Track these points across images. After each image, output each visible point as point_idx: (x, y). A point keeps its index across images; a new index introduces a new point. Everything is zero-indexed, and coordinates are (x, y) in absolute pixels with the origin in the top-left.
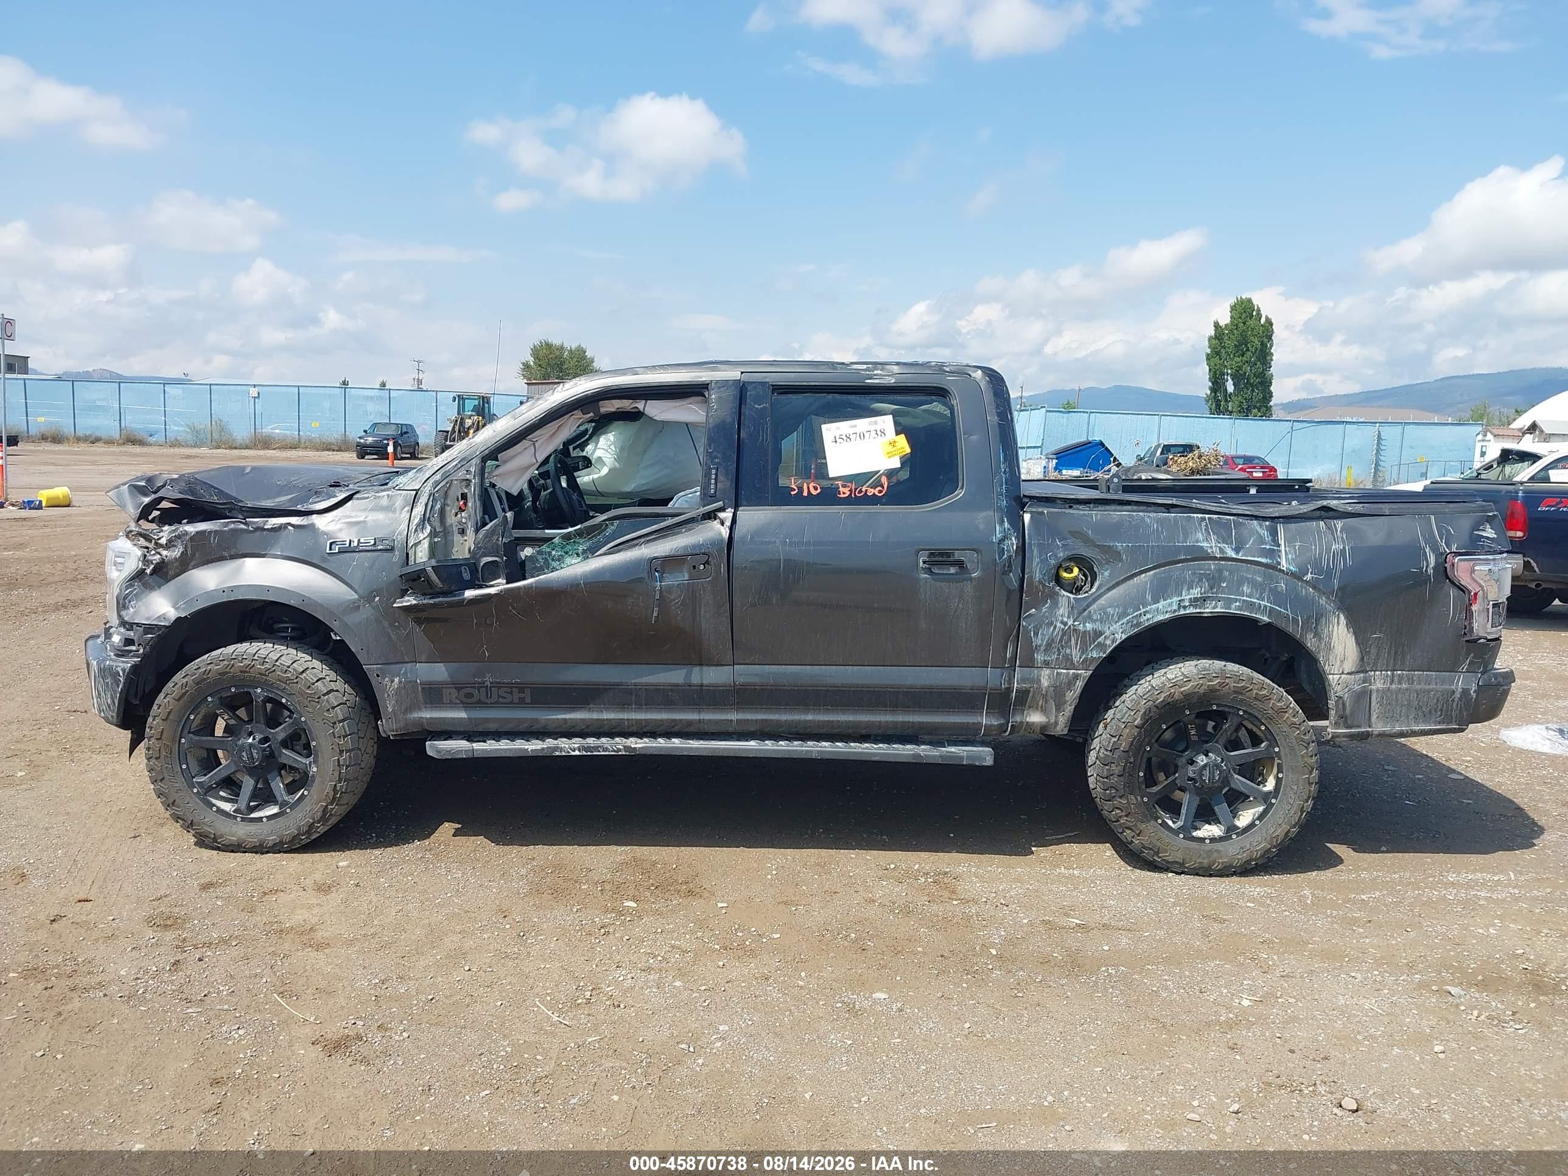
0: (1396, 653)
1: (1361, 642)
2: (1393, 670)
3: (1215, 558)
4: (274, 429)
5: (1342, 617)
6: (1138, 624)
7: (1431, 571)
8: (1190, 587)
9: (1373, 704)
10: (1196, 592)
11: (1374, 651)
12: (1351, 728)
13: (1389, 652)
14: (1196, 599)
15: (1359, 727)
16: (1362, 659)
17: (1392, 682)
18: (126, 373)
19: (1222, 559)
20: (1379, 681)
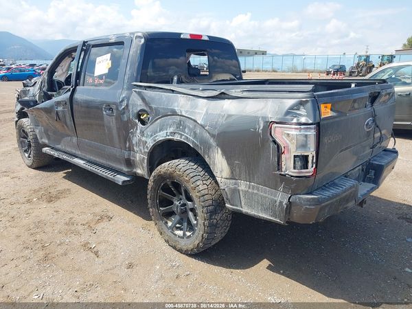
0: (249, 172)
1: (230, 163)
2: (250, 182)
3: (179, 115)
4: (308, 68)
5: (219, 149)
6: (155, 141)
7: (260, 131)
8: (170, 127)
9: (241, 197)
10: (171, 130)
11: (238, 170)
12: (233, 205)
13: (246, 173)
14: (172, 133)
15: (237, 206)
16: (232, 173)
17: (249, 188)
18: (297, 54)
19: (181, 115)
20: (243, 186)
